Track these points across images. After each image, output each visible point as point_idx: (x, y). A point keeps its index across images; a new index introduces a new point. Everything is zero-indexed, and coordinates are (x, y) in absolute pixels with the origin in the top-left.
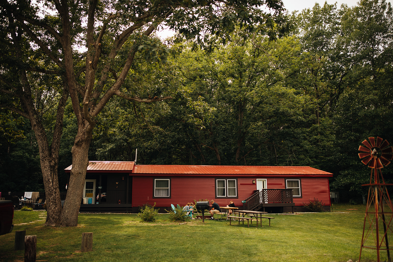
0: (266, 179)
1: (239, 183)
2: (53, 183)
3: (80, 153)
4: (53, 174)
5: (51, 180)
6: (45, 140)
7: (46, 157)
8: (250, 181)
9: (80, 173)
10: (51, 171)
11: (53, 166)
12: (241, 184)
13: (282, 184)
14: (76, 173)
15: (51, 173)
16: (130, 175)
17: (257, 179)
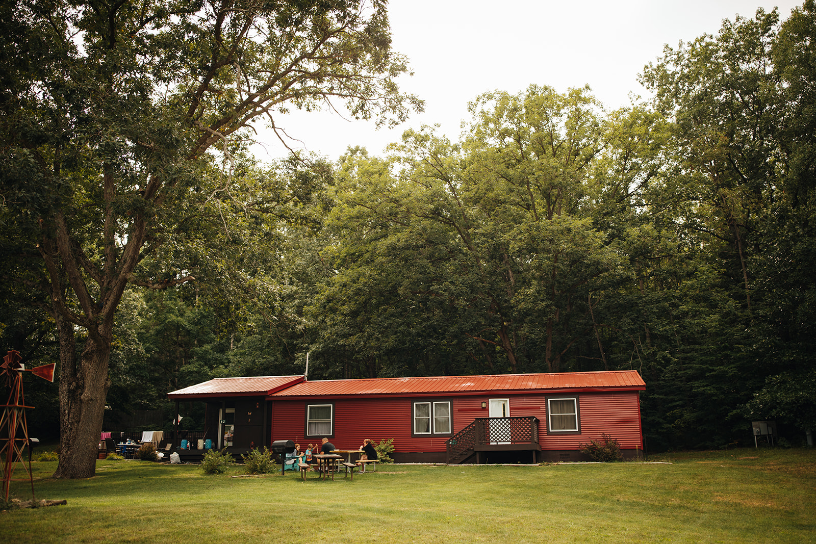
0: (508, 400)
1: (455, 409)
2: (69, 416)
3: (91, 371)
4: (72, 402)
5: (67, 412)
6: (69, 352)
7: (67, 377)
8: (476, 404)
9: (92, 400)
10: (69, 397)
11: (73, 390)
12: (459, 410)
13: (539, 408)
14: (86, 399)
15: (68, 401)
16: (267, 399)
17: (490, 400)
